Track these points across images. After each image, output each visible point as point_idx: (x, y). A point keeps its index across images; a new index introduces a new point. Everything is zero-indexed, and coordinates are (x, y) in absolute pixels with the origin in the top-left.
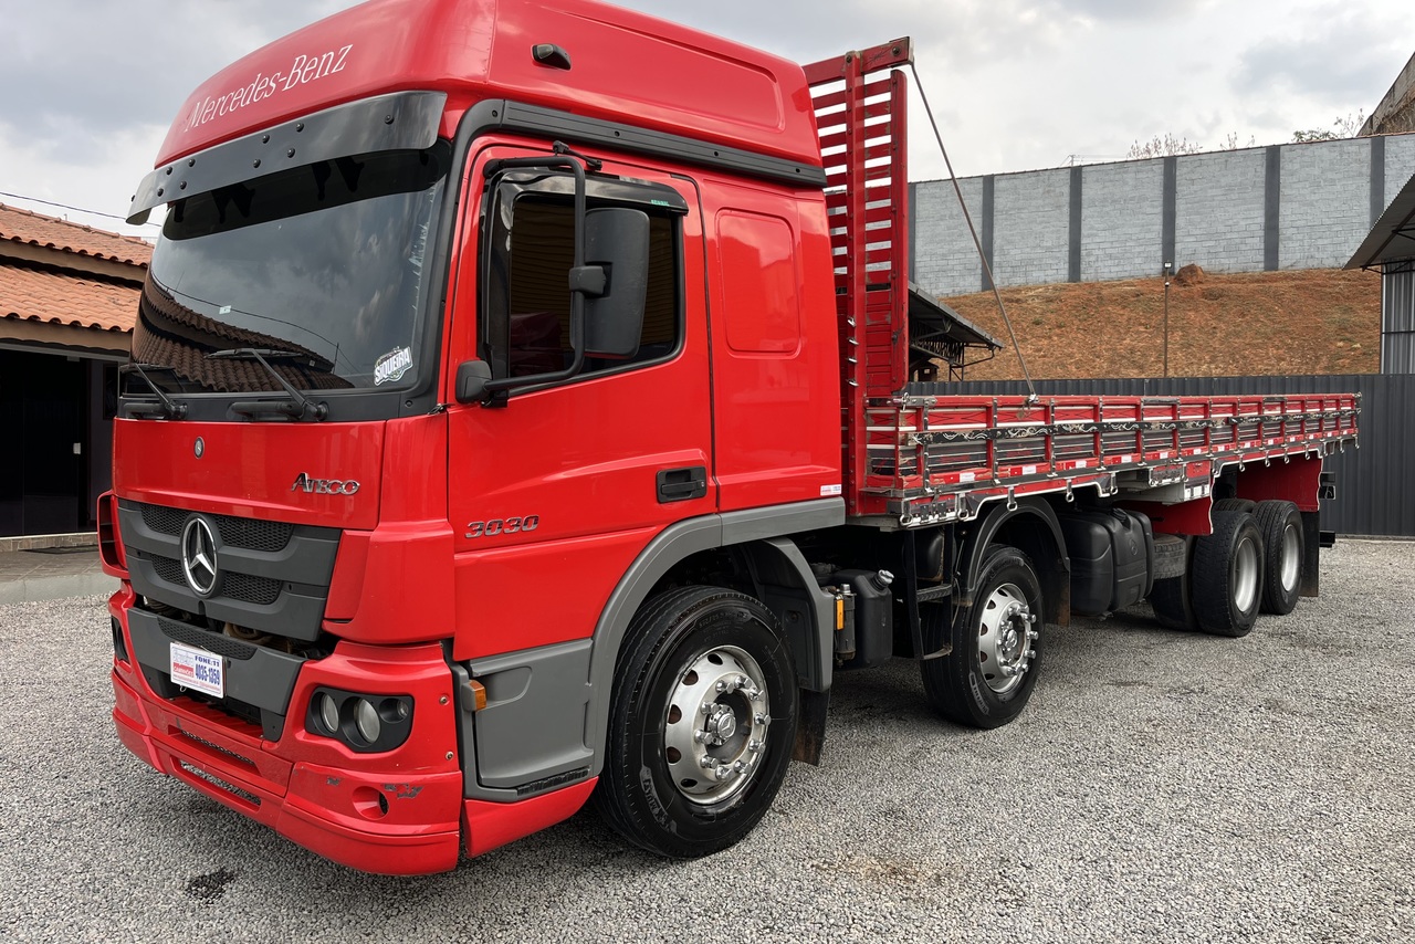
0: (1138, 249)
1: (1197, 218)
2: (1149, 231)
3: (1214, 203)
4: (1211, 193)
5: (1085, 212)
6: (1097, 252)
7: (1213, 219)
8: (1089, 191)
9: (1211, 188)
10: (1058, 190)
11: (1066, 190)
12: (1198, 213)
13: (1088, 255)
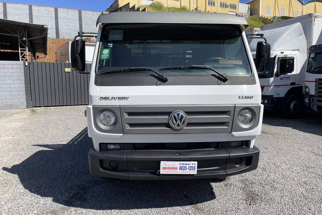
0: (74, 32)
1: (87, 27)
2: (76, 28)
3: (91, 24)
4: (90, 21)
5: (59, 20)
6: (63, 31)
7: (91, 27)
8: (60, 15)
9: (90, 20)
10: (51, 13)
11: (54, 13)
12: (87, 25)
13: (61, 32)
